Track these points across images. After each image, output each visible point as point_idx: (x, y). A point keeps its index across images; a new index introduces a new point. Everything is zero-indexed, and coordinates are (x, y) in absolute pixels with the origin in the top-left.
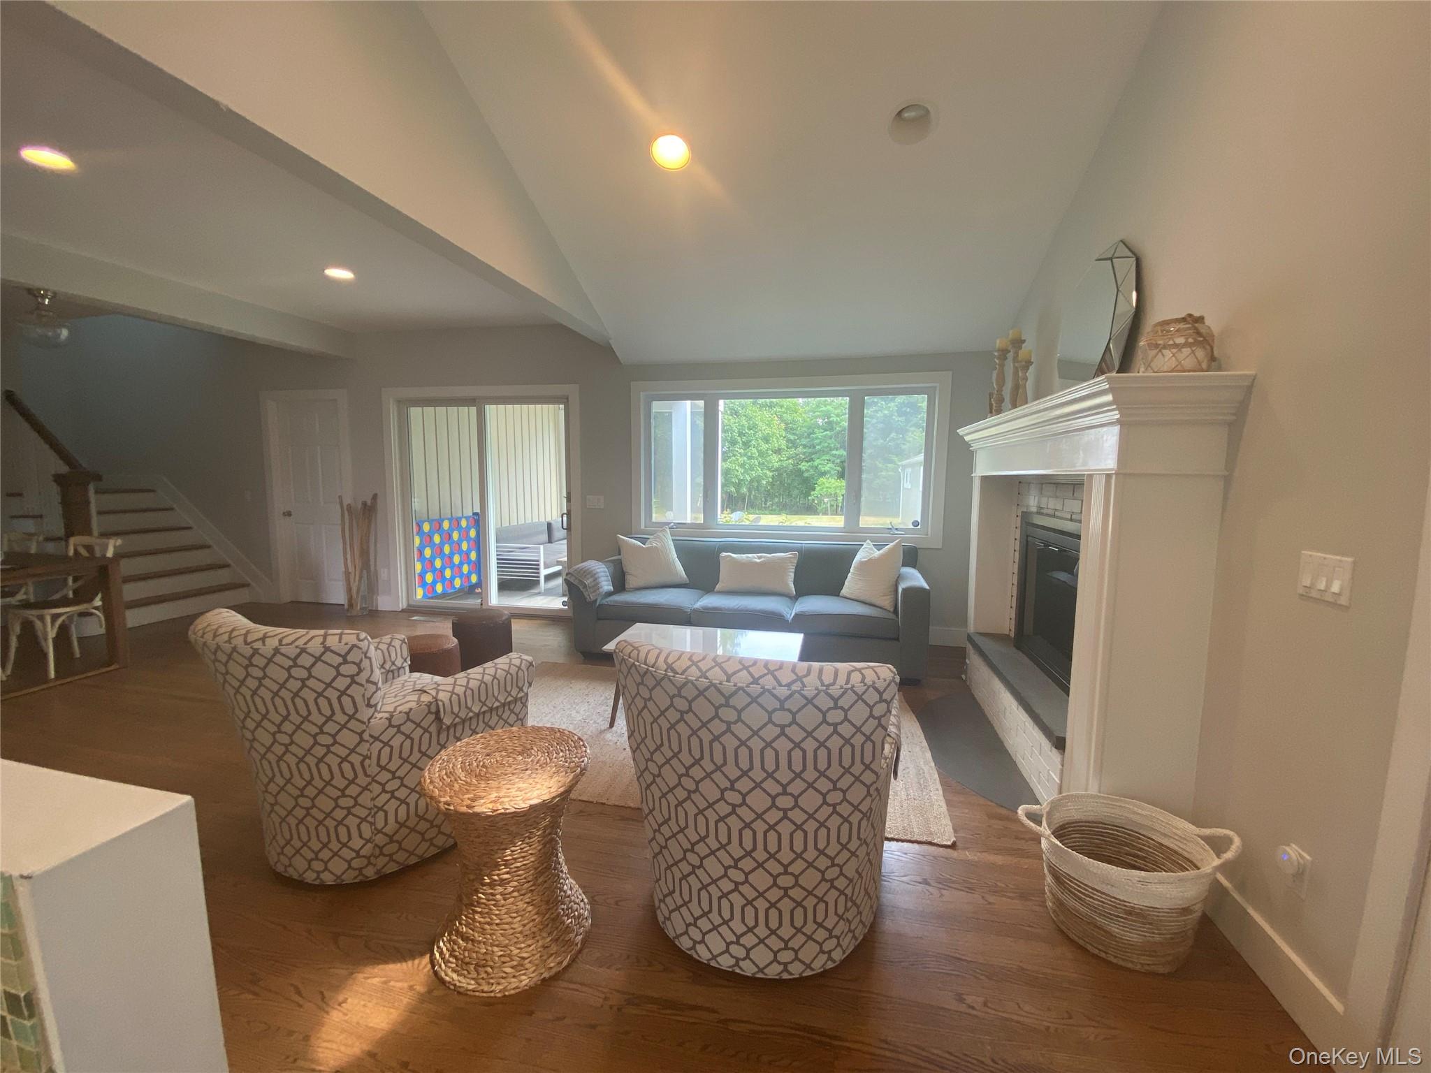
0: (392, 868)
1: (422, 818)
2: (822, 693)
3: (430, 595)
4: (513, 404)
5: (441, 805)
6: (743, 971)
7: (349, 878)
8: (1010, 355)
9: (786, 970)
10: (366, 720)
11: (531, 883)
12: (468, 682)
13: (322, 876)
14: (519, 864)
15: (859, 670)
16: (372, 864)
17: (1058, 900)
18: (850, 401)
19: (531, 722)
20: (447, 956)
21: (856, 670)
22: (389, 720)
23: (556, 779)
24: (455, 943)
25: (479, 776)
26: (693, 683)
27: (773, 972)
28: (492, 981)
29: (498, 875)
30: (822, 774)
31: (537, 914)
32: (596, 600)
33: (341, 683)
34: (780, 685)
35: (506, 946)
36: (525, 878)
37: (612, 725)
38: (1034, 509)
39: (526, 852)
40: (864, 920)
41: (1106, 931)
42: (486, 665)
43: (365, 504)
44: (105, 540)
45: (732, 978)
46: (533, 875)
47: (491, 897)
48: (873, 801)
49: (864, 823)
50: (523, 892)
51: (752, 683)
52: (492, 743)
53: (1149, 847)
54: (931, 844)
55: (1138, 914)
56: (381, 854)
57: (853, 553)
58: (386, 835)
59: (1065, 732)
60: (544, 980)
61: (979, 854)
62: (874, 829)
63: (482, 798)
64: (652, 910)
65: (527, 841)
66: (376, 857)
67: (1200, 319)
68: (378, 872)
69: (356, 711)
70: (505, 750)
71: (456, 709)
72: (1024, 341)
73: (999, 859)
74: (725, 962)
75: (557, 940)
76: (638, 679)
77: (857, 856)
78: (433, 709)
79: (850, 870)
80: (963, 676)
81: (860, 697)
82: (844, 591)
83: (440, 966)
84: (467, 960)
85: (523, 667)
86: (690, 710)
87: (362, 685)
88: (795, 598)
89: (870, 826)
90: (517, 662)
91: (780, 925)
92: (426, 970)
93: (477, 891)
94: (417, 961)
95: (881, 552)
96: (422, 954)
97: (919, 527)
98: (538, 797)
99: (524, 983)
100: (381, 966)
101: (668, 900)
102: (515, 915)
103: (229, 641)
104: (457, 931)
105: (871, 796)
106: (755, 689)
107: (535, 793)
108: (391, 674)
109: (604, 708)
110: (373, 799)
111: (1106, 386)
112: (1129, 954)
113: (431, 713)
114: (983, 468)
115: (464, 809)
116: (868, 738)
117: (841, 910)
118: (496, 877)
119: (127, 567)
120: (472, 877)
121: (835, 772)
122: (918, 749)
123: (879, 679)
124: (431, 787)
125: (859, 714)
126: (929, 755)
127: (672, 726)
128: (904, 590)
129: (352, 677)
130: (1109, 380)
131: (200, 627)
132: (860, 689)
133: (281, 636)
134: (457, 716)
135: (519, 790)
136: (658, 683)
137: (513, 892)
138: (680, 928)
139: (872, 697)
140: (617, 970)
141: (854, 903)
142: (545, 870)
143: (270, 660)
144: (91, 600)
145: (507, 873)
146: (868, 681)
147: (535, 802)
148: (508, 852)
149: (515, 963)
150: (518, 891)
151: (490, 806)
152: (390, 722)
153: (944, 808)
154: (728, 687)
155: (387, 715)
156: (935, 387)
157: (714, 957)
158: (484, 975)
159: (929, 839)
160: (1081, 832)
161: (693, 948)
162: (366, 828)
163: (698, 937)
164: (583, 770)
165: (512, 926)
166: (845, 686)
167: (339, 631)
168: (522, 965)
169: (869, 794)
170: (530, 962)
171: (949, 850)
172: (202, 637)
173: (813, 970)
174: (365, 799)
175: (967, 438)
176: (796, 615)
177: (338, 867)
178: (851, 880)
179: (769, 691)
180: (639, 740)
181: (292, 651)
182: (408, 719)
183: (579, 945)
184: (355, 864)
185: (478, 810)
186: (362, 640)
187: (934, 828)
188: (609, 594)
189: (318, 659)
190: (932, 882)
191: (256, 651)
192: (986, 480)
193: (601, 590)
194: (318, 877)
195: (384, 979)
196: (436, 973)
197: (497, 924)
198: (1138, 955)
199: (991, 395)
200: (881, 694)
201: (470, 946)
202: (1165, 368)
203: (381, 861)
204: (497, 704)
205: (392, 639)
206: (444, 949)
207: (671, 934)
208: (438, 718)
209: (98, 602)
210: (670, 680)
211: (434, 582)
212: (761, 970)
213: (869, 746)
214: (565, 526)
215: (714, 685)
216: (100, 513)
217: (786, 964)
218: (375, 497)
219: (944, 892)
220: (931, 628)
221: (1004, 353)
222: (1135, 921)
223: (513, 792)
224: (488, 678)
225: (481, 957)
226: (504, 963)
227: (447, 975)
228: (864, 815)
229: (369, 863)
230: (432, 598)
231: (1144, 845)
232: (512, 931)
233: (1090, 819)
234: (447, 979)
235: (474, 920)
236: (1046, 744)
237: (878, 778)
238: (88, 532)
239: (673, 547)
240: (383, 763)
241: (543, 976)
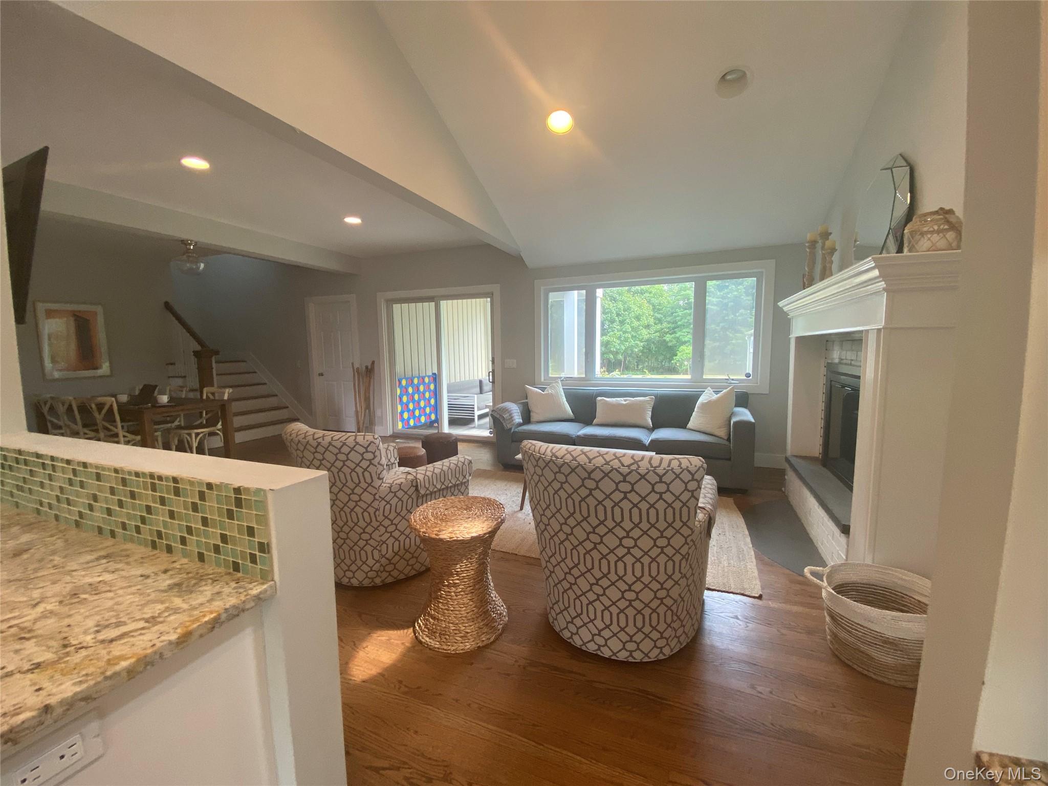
0: (390, 580)
1: (407, 551)
2: (651, 472)
3: (406, 427)
4: (457, 299)
5: (421, 533)
6: (603, 654)
7: (366, 583)
8: (819, 245)
9: (631, 655)
10: (377, 487)
11: (472, 588)
12: (434, 470)
13: (352, 580)
14: (465, 575)
15: (678, 459)
16: (379, 576)
17: (833, 633)
18: (695, 285)
19: (470, 495)
20: (423, 628)
21: (676, 459)
22: (390, 488)
23: (486, 523)
24: (427, 620)
25: (442, 520)
26: (568, 464)
27: (623, 656)
28: (449, 644)
29: (452, 580)
30: (653, 526)
31: (475, 607)
32: (511, 429)
33: (364, 464)
34: (624, 466)
35: (457, 624)
36: (468, 584)
37: (522, 508)
38: (837, 361)
39: (468, 567)
40: (686, 631)
41: (867, 655)
42: (444, 461)
43: (367, 367)
44: (223, 390)
45: (595, 658)
46: (472, 583)
47: (448, 594)
48: (689, 548)
49: (684, 562)
50: (467, 593)
51: (605, 464)
52: (448, 503)
53: (911, 604)
54: (743, 595)
55: (891, 643)
56: (384, 570)
57: (696, 397)
58: (387, 559)
59: (849, 521)
60: (479, 647)
61: (779, 604)
62: (692, 570)
63: (443, 530)
64: (546, 616)
65: (470, 561)
66: (382, 572)
67: (950, 212)
68: (383, 581)
69: (372, 481)
70: (456, 507)
71: (427, 486)
72: (831, 233)
73: (796, 609)
74: (592, 647)
75: (487, 625)
76: (535, 463)
77: (679, 585)
78: (414, 484)
79: (675, 593)
80: (783, 489)
81: (677, 476)
82: (690, 425)
83: (419, 633)
84: (435, 630)
85: (466, 463)
86: (567, 481)
87: (376, 466)
88: (652, 430)
89: (688, 565)
90: (462, 460)
91: (627, 625)
92: (411, 636)
93: (440, 590)
94: (406, 631)
95: (718, 395)
96: (408, 627)
97: (751, 378)
98: (476, 533)
99: (468, 647)
100: (386, 631)
101: (556, 607)
102: (462, 606)
103: (305, 438)
104: (429, 613)
105: (688, 544)
106: (607, 468)
107: (474, 530)
108: (390, 466)
109: (516, 498)
110: (380, 536)
111: (873, 264)
112: (886, 673)
113: (414, 486)
114: (799, 329)
115: (434, 536)
116: (684, 504)
117: (669, 620)
118: (451, 582)
119: (236, 407)
120: (437, 581)
121: (662, 525)
123: (691, 465)
124: (415, 524)
125: (677, 487)
126: (748, 540)
127: (556, 492)
128: (735, 423)
129: (370, 460)
130: (874, 259)
131: (288, 431)
132: (678, 471)
133: (332, 435)
134: (428, 489)
135: (465, 527)
136: (547, 465)
137: (461, 591)
138: (563, 625)
139: (686, 477)
140: (523, 647)
141: (678, 617)
142: (479, 580)
143: (327, 449)
144: (215, 425)
145: (458, 579)
146: (684, 466)
147: (474, 535)
148: (458, 566)
149: (462, 635)
150: (464, 591)
151: (449, 535)
152: (390, 490)
153: (756, 573)
154: (590, 466)
155: (388, 485)
156: (762, 272)
157: (584, 644)
158: (445, 640)
159: (742, 592)
160: (857, 591)
161: (571, 638)
162: (376, 553)
163: (574, 630)
164: (503, 521)
165: (461, 613)
166: (667, 468)
167: (363, 434)
168: (466, 637)
169: (686, 543)
170: (471, 635)
171: (756, 600)
172: (290, 435)
173: (649, 658)
174: (376, 535)
175: (785, 309)
176: (652, 441)
177: (360, 575)
178: (675, 601)
179: (616, 469)
180: (536, 502)
181: (338, 445)
182: (400, 489)
183: (500, 631)
184: (370, 574)
185: (442, 537)
186: (376, 439)
187: (746, 586)
188: (520, 425)
189: (352, 449)
190: (740, 617)
191: (319, 444)
192: (799, 339)
193: (514, 422)
194: (349, 581)
195: (387, 638)
196: (416, 637)
197: (452, 611)
198: (892, 673)
199: (804, 276)
200: (693, 475)
201: (436, 622)
202: (925, 249)
203: (385, 575)
204: (450, 485)
205: (388, 446)
206: (421, 624)
207: (557, 629)
208: (417, 490)
209: (219, 426)
210: (554, 462)
211: (409, 419)
212: (614, 654)
213: (685, 509)
214: (491, 381)
215: (581, 465)
216: (218, 374)
217: (631, 652)
218: (373, 363)
219: (748, 624)
220: (756, 454)
221: (813, 243)
222: (889, 648)
223: (462, 528)
224: (445, 468)
225: (443, 629)
226: (456, 634)
227: (423, 638)
228: (684, 557)
229: (377, 576)
230: (408, 428)
231: (906, 602)
232: (460, 616)
233: (864, 581)
234: (423, 640)
235: (438, 607)
236: (837, 531)
237: (693, 532)
238: (212, 386)
239: (563, 393)
240: (386, 515)
241: (479, 645)
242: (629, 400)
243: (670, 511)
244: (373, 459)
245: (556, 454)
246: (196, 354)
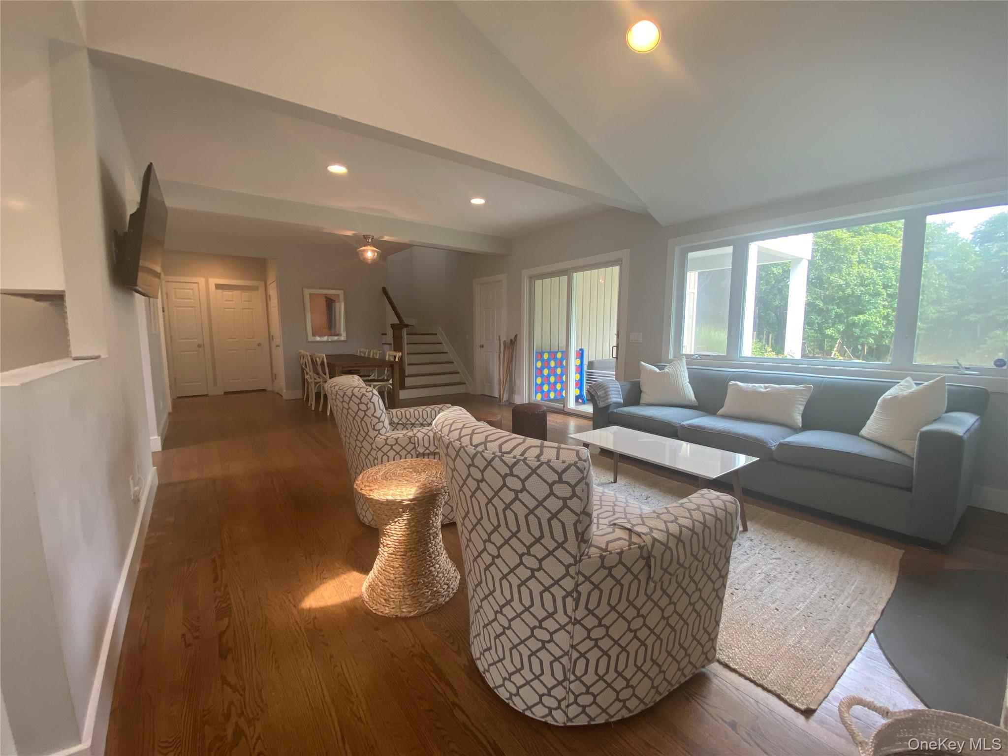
3: (545, 399)
9: (511, 699)
14: (395, 538)
15: (542, 448)
18: (906, 225)
25: (385, 477)
27: (504, 694)
28: (374, 602)
29: (385, 540)
32: (608, 408)
43: (511, 340)
48: (578, 585)
49: (570, 601)
69: (369, 431)
77: (568, 632)
82: (864, 432)
87: (370, 417)
88: (798, 430)
95: (914, 389)
97: (1005, 367)
117: (558, 676)
121: (526, 537)
125: (537, 487)
128: (922, 434)
140: (435, 635)
146: (544, 458)
148: (388, 527)
152: (386, 442)
155: (385, 438)
157: (477, 658)
165: (390, 575)
168: (388, 601)
170: (393, 601)
171: (798, 714)
173: (532, 713)
176: (780, 444)
187: (797, 686)
188: (619, 405)
189: (350, 399)
193: (609, 400)
211: (549, 391)
212: (496, 687)
214: (614, 356)
217: (511, 694)
228: (569, 594)
239: (687, 375)
242: (773, 387)
243: (533, 520)
244: (367, 411)
246: (393, 326)
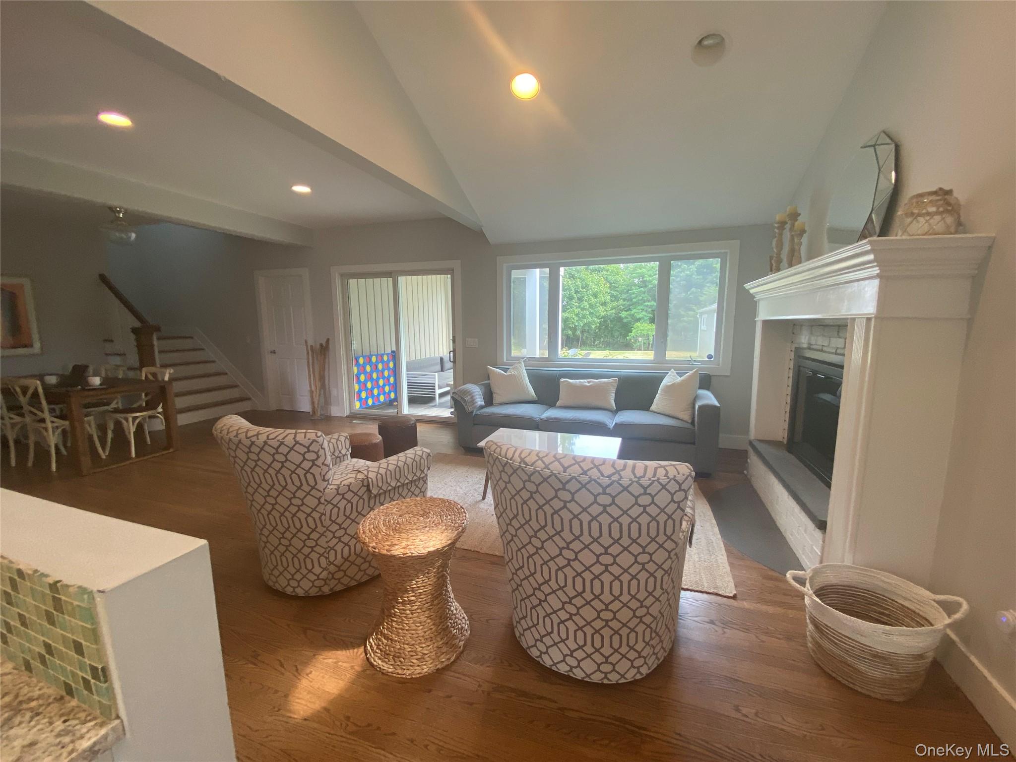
0: (339, 588)
1: (358, 556)
2: (635, 483)
3: (364, 406)
5: (370, 549)
6: (576, 675)
7: (313, 592)
8: (788, 226)
9: (606, 677)
10: (322, 490)
11: (429, 604)
12: (388, 466)
13: (296, 590)
14: (421, 591)
15: (663, 467)
16: (327, 584)
17: (817, 643)
18: (660, 266)
19: (429, 494)
20: (375, 648)
21: (662, 467)
22: (337, 490)
23: (445, 534)
24: (380, 640)
25: (394, 530)
26: (539, 473)
27: (597, 678)
28: (404, 667)
29: (407, 597)
30: (634, 541)
31: (434, 624)
32: (472, 412)
33: (307, 465)
34: (603, 476)
35: (413, 645)
36: (425, 600)
37: (484, 498)
38: (805, 346)
39: (426, 583)
40: (664, 646)
41: (855, 669)
42: (400, 455)
43: (321, 345)
44: (163, 370)
45: (566, 679)
46: (431, 598)
47: (403, 612)
48: (673, 562)
49: (666, 577)
50: (424, 609)
51: (582, 474)
52: (403, 507)
53: (893, 608)
54: (717, 594)
55: (880, 657)
56: (333, 578)
57: (661, 379)
58: (336, 566)
59: (827, 517)
60: (438, 669)
61: (755, 605)
62: (673, 583)
63: (397, 545)
64: (511, 628)
65: (427, 575)
66: (330, 580)
67: (949, 192)
68: (331, 590)
69: (316, 484)
70: (412, 512)
71: (380, 485)
72: (799, 215)
73: (770, 609)
74: (563, 668)
75: (447, 643)
76: (501, 468)
77: (660, 601)
78: (365, 484)
79: (654, 611)
80: (745, 472)
81: (664, 487)
82: (653, 407)
83: (371, 655)
84: (388, 652)
85: (424, 457)
86: (537, 491)
87: (320, 467)
88: (615, 412)
89: (670, 579)
90: (420, 453)
91: (602, 646)
92: (361, 656)
93: (394, 607)
94: (356, 650)
95: (682, 378)
96: (359, 646)
97: (712, 359)
98: (433, 546)
99: (425, 670)
100: (334, 652)
101: (523, 622)
102: (419, 625)
103: (236, 436)
104: (381, 632)
105: (671, 558)
106: (584, 479)
107: (432, 544)
108: (338, 459)
109: (478, 486)
110: (327, 542)
111: (868, 247)
112: (872, 686)
113: (365, 486)
114: (764, 314)
115: (385, 552)
116: (670, 517)
117: (647, 639)
118: (406, 599)
119: (177, 387)
120: (390, 597)
121: (644, 540)
122: (708, 524)
123: (679, 474)
124: (364, 536)
125: (663, 499)
126: (716, 529)
127: (525, 502)
128: (700, 407)
129: (313, 461)
130: (870, 243)
131: (218, 427)
132: (664, 481)
133: (269, 433)
134: (381, 488)
135: (421, 540)
136: (515, 471)
137: (417, 609)
138: (531, 642)
139: (673, 487)
140: (487, 667)
141: (657, 634)
142: (438, 596)
143: (262, 449)
144: (155, 408)
145: (414, 596)
146: (671, 475)
147: (432, 549)
148: (414, 582)
149: (419, 657)
150: (421, 609)
151: (402, 551)
152: (338, 492)
153: (728, 568)
154: (565, 476)
155: (336, 487)
156: (726, 253)
157: (555, 664)
158: (399, 663)
159: (716, 591)
160: (837, 593)
161: (540, 656)
162: (323, 560)
163: (544, 649)
164: (463, 531)
165: (417, 632)
166: (652, 479)
167: (304, 431)
168: (424, 658)
169: (670, 557)
170: (429, 657)
171: (732, 601)
172: (221, 433)
173: (626, 679)
174: (322, 542)
175: (752, 291)
176: (616, 424)
177: (306, 585)
178: (655, 618)
179: (595, 480)
180: (502, 510)
181: (275, 444)
182: (349, 490)
183: (462, 648)
184: (317, 583)
185: (394, 553)
186: (319, 437)
187: (719, 584)
188: (482, 407)
189: (292, 449)
190: (717, 623)
191: (253, 443)
192: (766, 323)
193: (476, 404)
194: (294, 591)
195: (335, 660)
196: (368, 659)
197: (407, 630)
198: (879, 687)
199: (771, 258)
200: (680, 485)
201: (389, 643)
202: (919, 232)
203: (333, 583)
204: (407, 481)
205: (339, 436)
206: (373, 644)
207: (525, 646)
208: (369, 490)
209: (160, 409)
210: (523, 469)
211: (367, 398)
212: (588, 676)
213: (670, 522)
214: (452, 360)
215: (555, 475)
216: (160, 352)
217: (606, 674)
218: (328, 340)
219: (725, 630)
220: (721, 435)
221: (782, 224)
222: (878, 662)
223: (417, 542)
224: (401, 464)
225: (397, 651)
226: (412, 656)
227: (375, 661)
228: (666, 572)
229: (326, 584)
230: (365, 408)
231: (889, 605)
232: (417, 635)
233: (845, 583)
234: (375, 663)
235: (392, 626)
236: (811, 525)
237: (676, 547)
238: (153, 364)
239: (526, 375)
240: (333, 519)
241: (438, 667)
242: (593, 382)
243: (653, 525)
244: (317, 459)
245: (525, 459)
246: (135, 331)
